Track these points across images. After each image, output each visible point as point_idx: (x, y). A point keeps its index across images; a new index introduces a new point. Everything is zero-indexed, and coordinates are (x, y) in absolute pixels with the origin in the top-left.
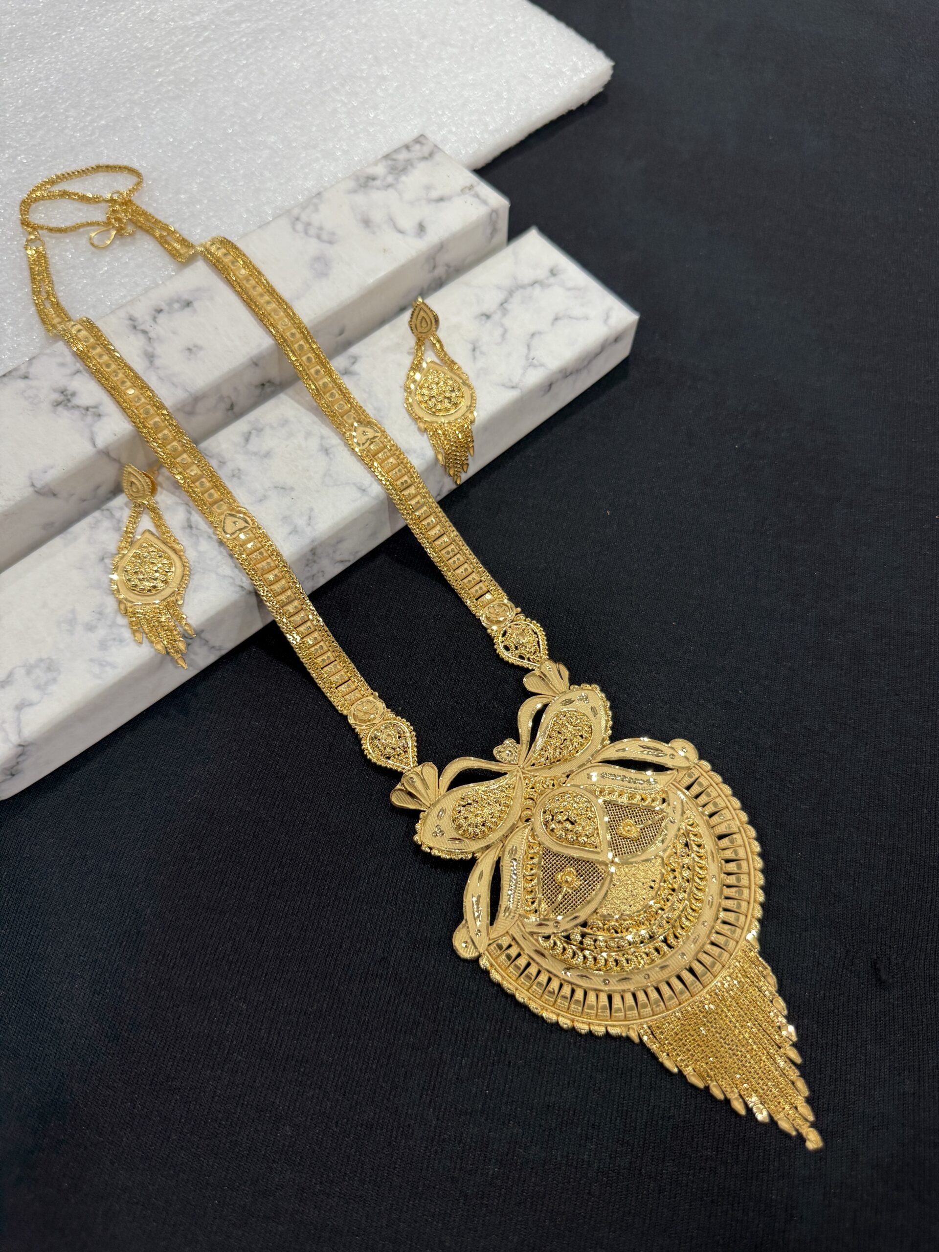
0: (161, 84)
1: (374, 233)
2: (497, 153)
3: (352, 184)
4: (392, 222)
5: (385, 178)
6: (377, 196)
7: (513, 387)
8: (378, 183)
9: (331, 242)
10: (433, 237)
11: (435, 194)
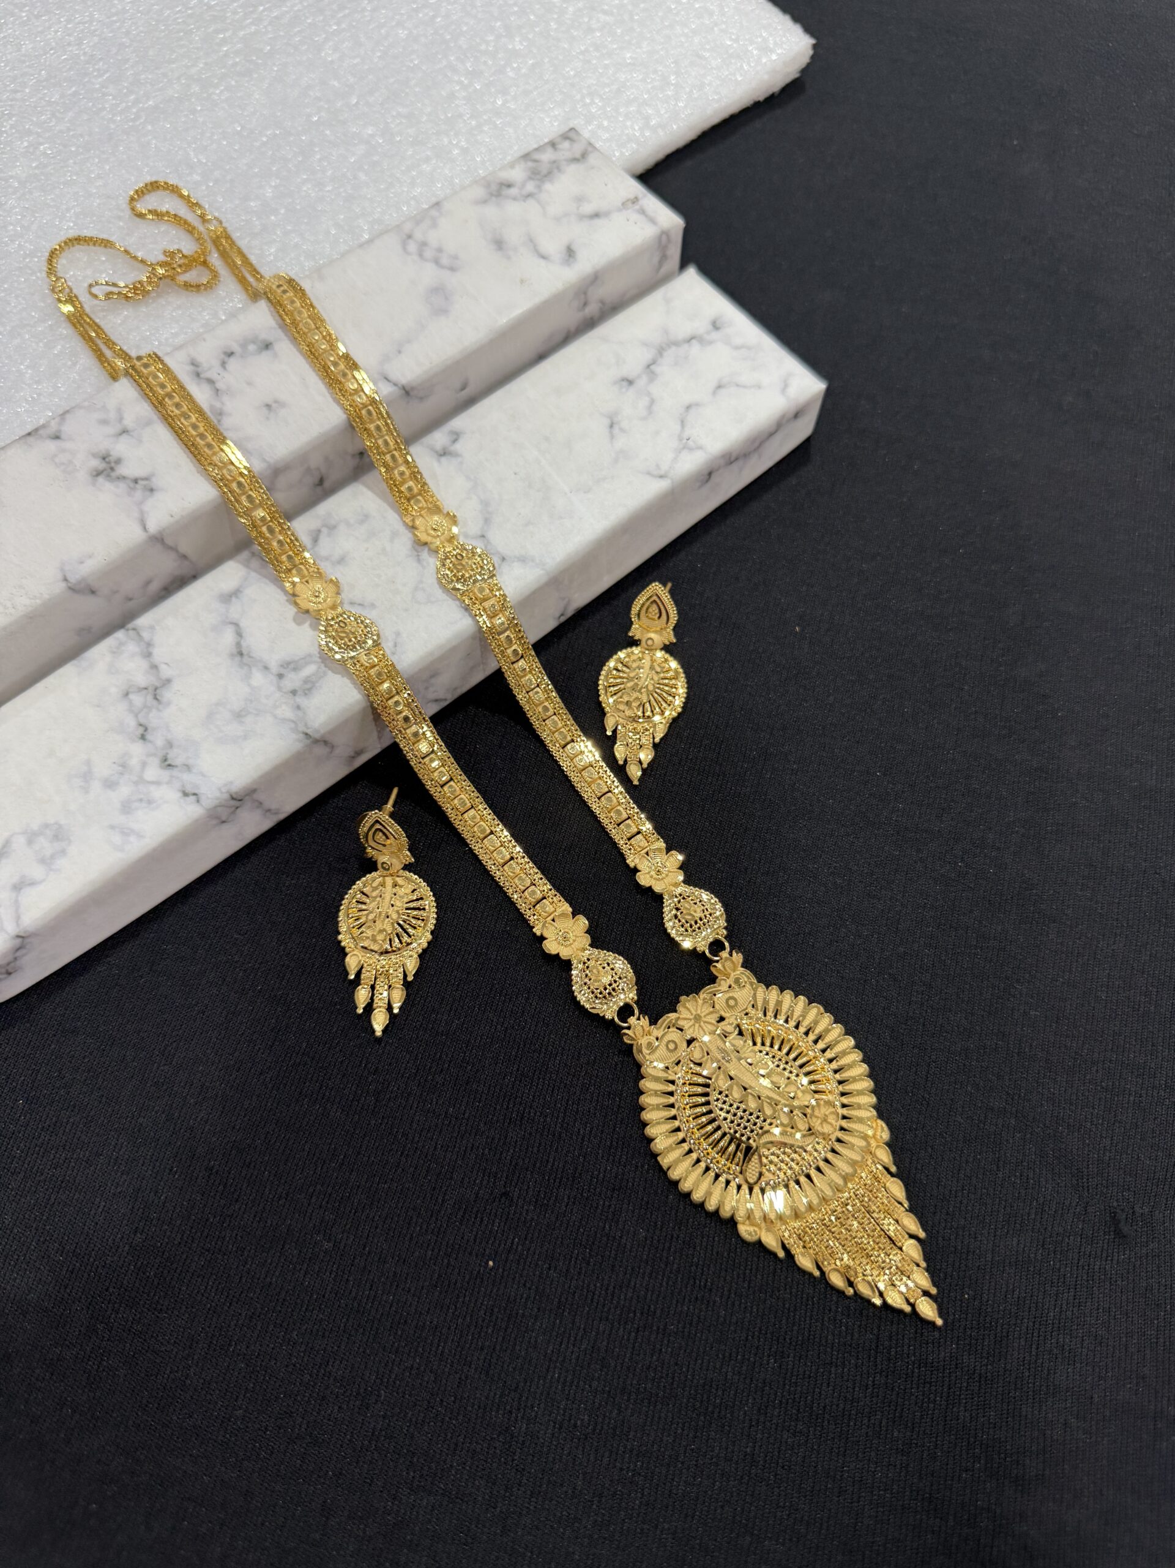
0: (226, 55)
1: (508, 257)
2: (660, 156)
3: (480, 192)
4: (532, 244)
5: (523, 186)
6: (512, 209)
7: (659, 477)
8: (513, 191)
9: (452, 269)
10: (585, 265)
11: (587, 208)
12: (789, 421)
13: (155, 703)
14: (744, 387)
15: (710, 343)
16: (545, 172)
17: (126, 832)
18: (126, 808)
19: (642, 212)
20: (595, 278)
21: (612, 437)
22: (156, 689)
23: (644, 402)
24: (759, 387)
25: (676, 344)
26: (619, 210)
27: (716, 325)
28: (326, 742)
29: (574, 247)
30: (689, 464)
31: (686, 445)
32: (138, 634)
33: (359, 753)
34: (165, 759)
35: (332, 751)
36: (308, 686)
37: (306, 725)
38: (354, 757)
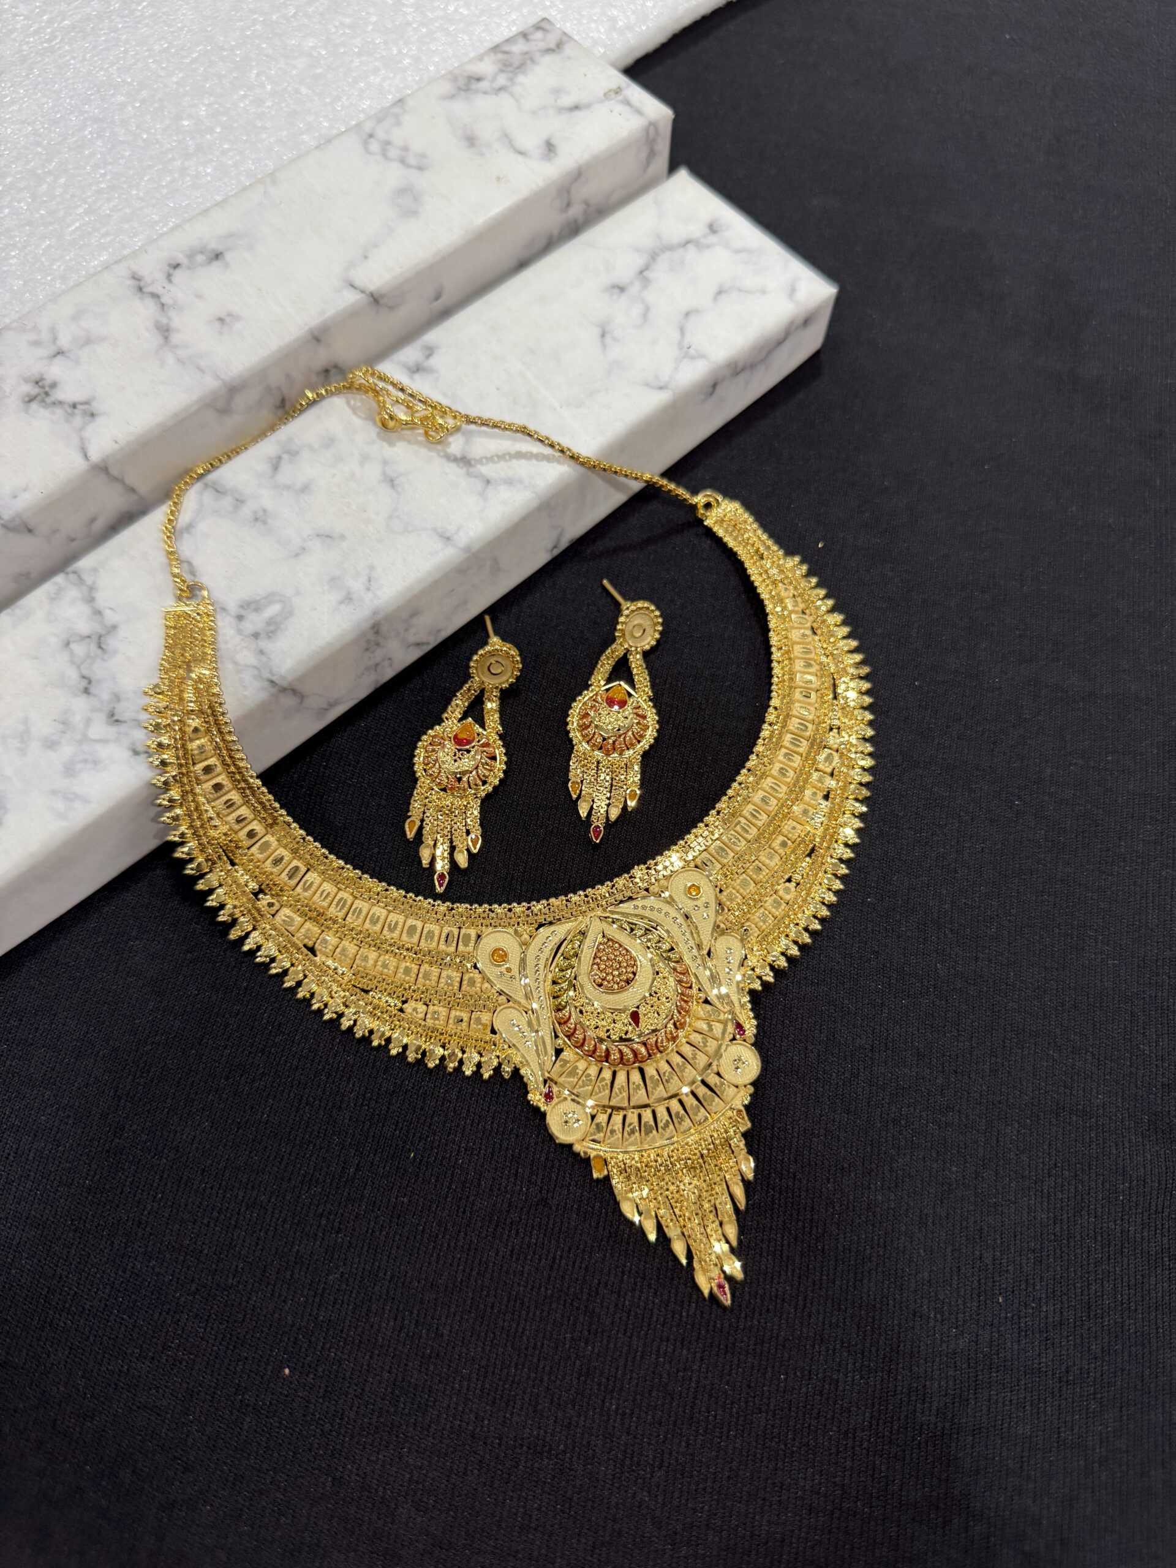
1: (482, 155)
3: (447, 87)
4: (507, 138)
5: (494, 79)
6: (483, 104)
8: (484, 85)
9: (421, 168)
10: (567, 160)
11: (566, 100)
12: (798, 328)
13: (99, 652)
14: (748, 292)
15: (708, 246)
16: (516, 63)
17: (70, 797)
18: (69, 770)
19: (627, 103)
20: (579, 175)
21: (604, 346)
22: (100, 637)
23: (638, 309)
24: (763, 292)
25: (670, 248)
26: (601, 102)
27: (713, 228)
28: (294, 691)
29: (553, 141)
30: (691, 374)
31: (686, 353)
32: (80, 577)
33: (332, 705)
34: (112, 714)
35: (302, 702)
36: (272, 628)
37: (271, 671)
38: (326, 710)
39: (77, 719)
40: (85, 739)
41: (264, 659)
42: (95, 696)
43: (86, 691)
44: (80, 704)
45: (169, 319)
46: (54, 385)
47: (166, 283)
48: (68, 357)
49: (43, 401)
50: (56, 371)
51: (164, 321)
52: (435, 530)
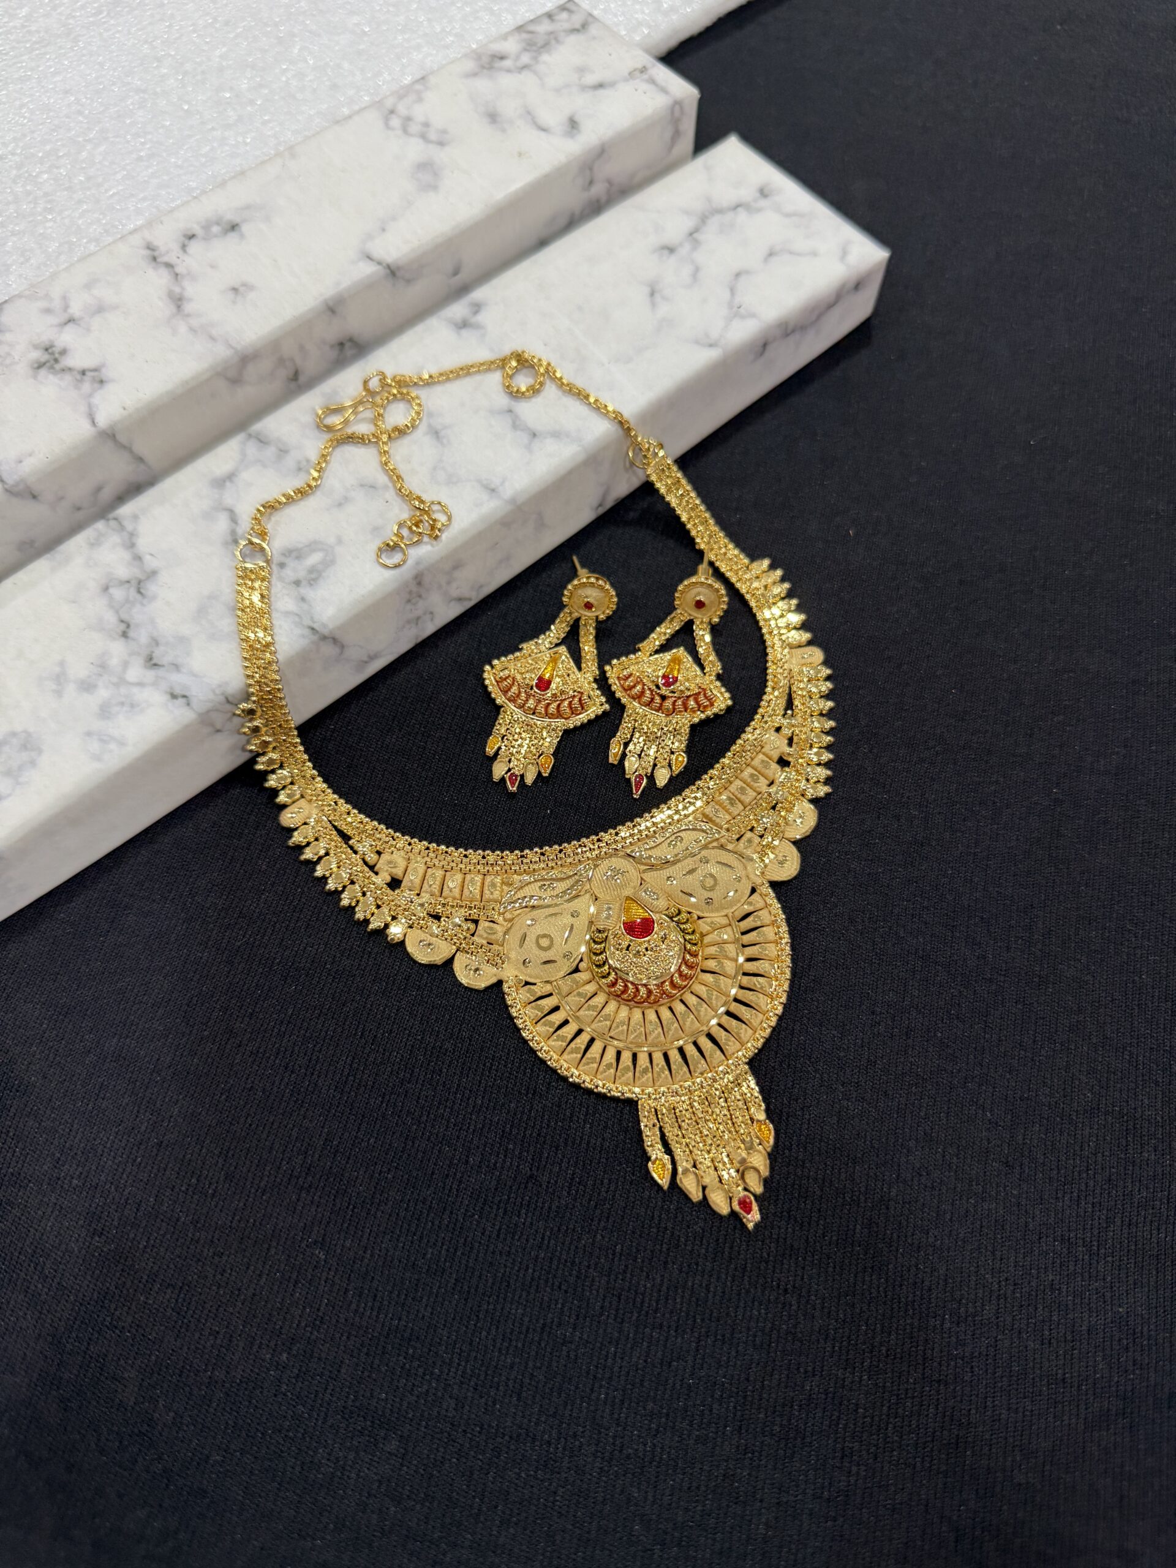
1: (504, 131)
3: (470, 65)
4: (530, 117)
5: (518, 57)
6: (507, 81)
7: (711, 346)
8: (507, 63)
9: (441, 144)
10: (591, 136)
11: (591, 79)
12: (848, 292)
13: (139, 596)
14: (799, 254)
15: (758, 210)
16: (541, 42)
17: (105, 740)
18: (105, 712)
19: (652, 81)
20: (602, 152)
21: (654, 305)
22: (139, 582)
23: (687, 270)
24: (814, 254)
25: (721, 211)
28: (335, 640)
29: (577, 119)
30: (742, 332)
31: (737, 312)
32: (120, 524)
33: (372, 658)
34: (150, 658)
35: (342, 653)
36: (313, 576)
37: (312, 619)
38: (366, 662)
39: (114, 662)
40: (122, 682)
41: (305, 606)
42: (134, 639)
43: (124, 635)
44: (117, 649)
45: (183, 289)
46: (64, 352)
47: (181, 254)
48: (79, 325)
49: (52, 367)
50: (66, 338)
51: (177, 290)
52: (479, 481)
